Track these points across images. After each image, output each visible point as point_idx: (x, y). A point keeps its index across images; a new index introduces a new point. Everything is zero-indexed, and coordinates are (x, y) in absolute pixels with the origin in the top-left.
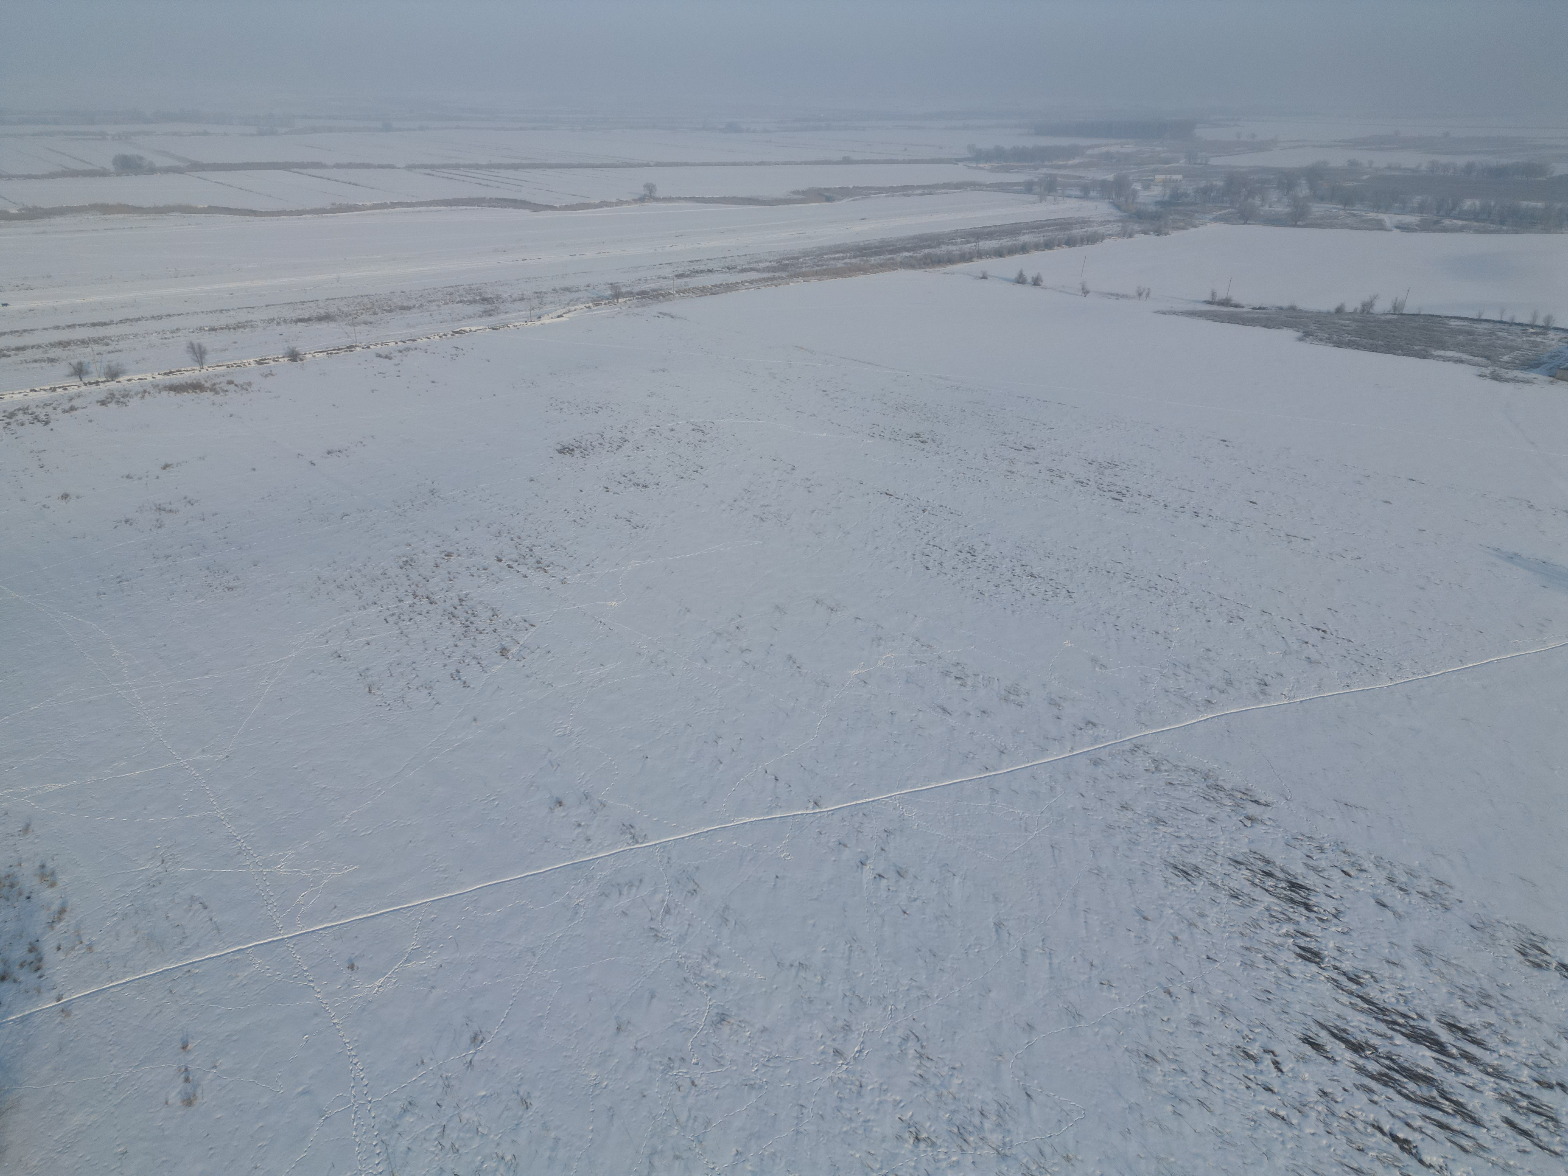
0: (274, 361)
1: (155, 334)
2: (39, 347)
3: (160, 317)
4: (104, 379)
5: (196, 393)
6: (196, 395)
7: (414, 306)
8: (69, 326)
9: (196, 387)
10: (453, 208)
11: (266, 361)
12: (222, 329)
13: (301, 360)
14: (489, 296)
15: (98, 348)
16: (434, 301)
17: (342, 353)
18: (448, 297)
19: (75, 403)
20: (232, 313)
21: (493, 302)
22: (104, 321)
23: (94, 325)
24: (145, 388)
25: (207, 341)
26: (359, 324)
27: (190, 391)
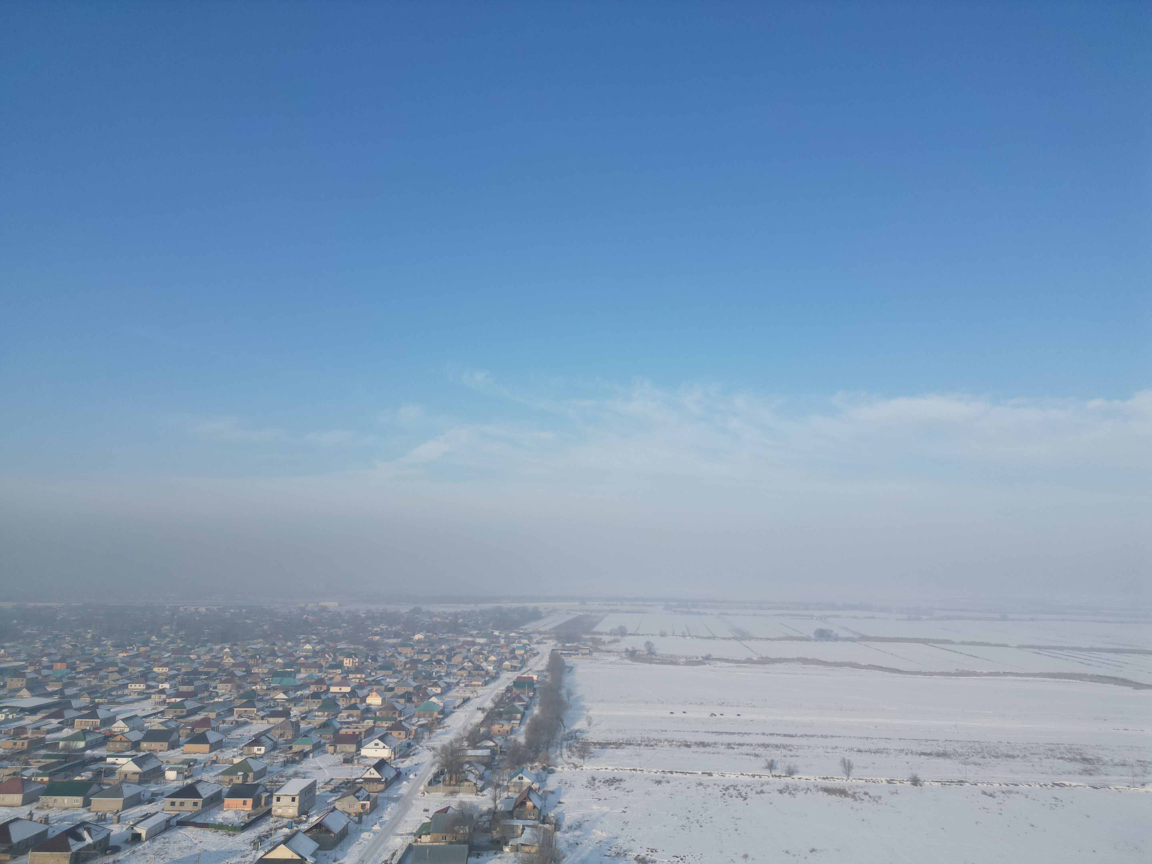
0: (900, 782)
1: (821, 748)
2: (751, 745)
3: (826, 737)
4: (784, 775)
5: (841, 797)
6: (841, 798)
7: (1018, 756)
8: (771, 734)
9: (842, 792)
10: (1057, 680)
11: (894, 782)
12: (866, 751)
13: (921, 785)
14: (1090, 757)
15: (785, 752)
16: (1036, 754)
17: (954, 786)
18: (1050, 752)
19: (765, 788)
20: (874, 741)
21: (1094, 763)
22: (791, 734)
23: (785, 735)
24: (808, 786)
25: (855, 759)
26: (969, 764)
27: (838, 795)
